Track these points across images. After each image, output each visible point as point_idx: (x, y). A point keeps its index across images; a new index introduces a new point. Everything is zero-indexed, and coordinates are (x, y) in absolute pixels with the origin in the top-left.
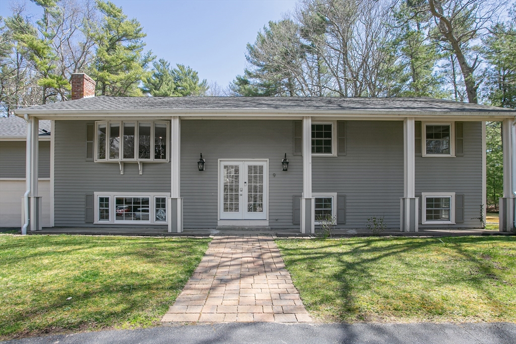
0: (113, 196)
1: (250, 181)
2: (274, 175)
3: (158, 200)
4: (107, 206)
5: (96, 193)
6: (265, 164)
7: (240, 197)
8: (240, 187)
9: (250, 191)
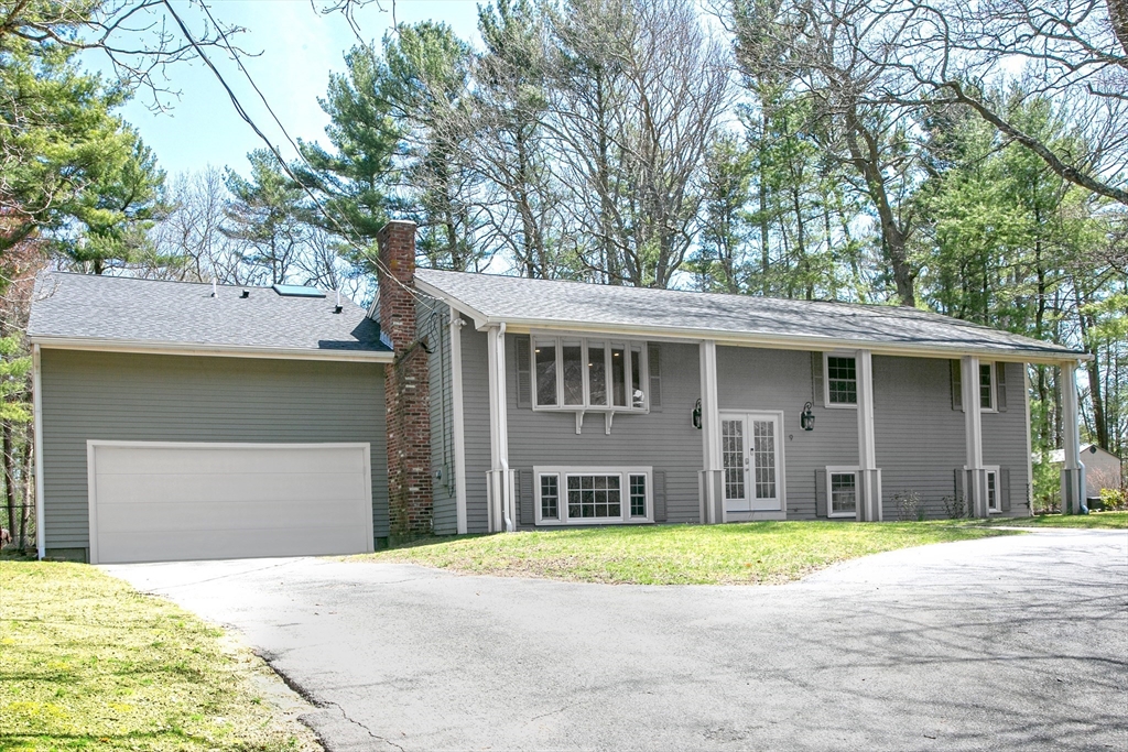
0: (563, 473)
1: (757, 448)
2: (791, 437)
3: (633, 479)
4: (554, 491)
5: (536, 469)
6: (776, 419)
7: (746, 474)
8: (745, 457)
9: (758, 464)
